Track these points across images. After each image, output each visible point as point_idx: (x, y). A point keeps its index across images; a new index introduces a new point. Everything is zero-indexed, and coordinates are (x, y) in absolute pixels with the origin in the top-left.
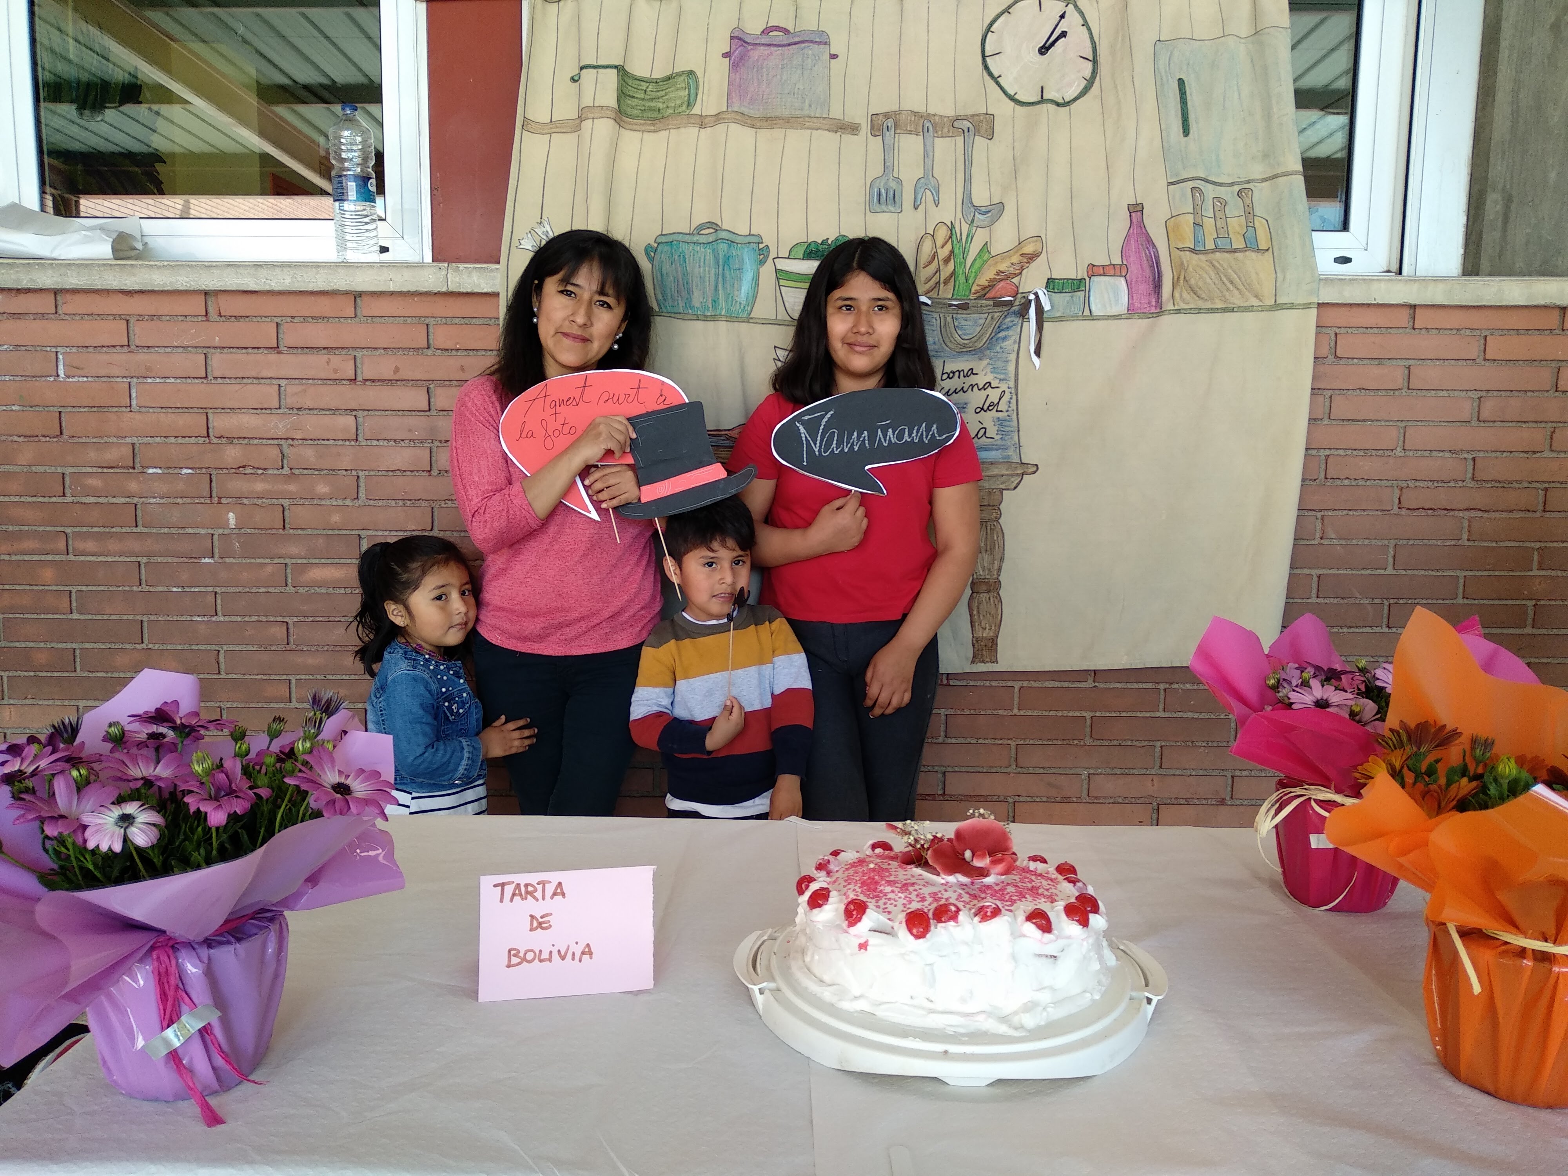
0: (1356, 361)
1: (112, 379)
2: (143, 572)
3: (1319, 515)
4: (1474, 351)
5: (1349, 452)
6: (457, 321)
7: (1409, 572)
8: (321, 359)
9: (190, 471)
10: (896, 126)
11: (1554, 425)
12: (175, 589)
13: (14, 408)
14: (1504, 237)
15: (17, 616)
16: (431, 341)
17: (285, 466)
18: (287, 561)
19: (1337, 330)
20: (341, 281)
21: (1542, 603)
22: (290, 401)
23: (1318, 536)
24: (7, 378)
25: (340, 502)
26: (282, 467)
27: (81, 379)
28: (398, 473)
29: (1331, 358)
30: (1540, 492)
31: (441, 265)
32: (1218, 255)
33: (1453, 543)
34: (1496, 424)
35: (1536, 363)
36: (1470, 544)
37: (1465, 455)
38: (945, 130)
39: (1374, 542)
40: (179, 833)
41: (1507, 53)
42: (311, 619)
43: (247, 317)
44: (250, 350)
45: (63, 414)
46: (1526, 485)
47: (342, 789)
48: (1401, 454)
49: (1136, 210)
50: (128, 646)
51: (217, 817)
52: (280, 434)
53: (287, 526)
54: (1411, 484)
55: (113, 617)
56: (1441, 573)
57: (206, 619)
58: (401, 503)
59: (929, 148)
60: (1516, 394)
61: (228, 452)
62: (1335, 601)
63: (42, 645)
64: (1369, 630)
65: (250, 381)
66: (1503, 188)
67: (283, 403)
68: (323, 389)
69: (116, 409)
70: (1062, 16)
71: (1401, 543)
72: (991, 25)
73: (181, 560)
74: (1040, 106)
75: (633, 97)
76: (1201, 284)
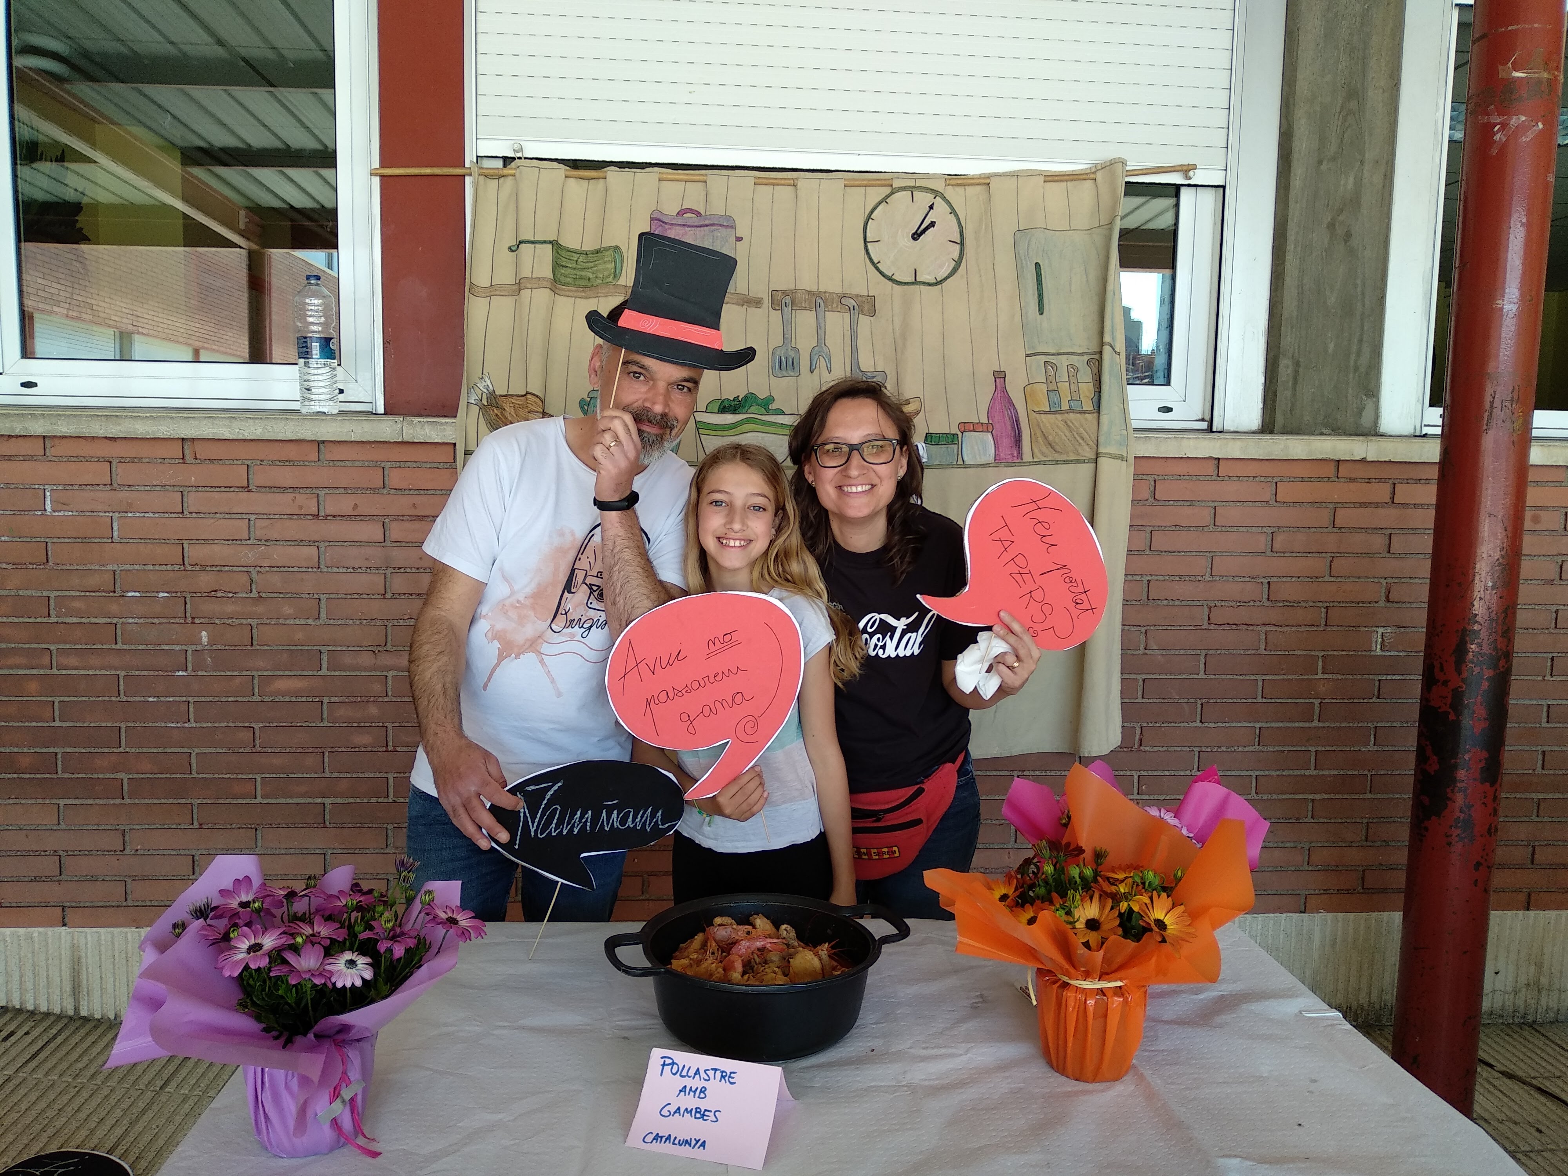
0: (1172, 502)
1: (95, 514)
2: (122, 682)
3: (1143, 630)
4: (1268, 495)
5: (1167, 578)
7: (1217, 677)
8: (286, 498)
9: (166, 595)
10: (793, 303)
12: (151, 699)
13: (3, 538)
14: (1294, 395)
15: (3, 724)
16: (386, 482)
17: (254, 590)
18: (254, 673)
19: (1156, 478)
20: (308, 432)
21: (1326, 701)
22: (259, 533)
23: (1142, 647)
25: (303, 622)
26: (251, 592)
27: (66, 514)
28: (356, 596)
29: (1151, 500)
30: (1323, 610)
31: (393, 417)
32: (1071, 415)
33: (1253, 652)
34: (1286, 554)
35: (1318, 505)
36: (1267, 653)
37: (1262, 580)
38: (835, 305)
39: (1188, 652)
41: (1292, 246)
42: (275, 724)
43: (221, 460)
44: (223, 489)
45: (49, 544)
46: (1311, 604)
48: (1209, 579)
49: (1000, 377)
50: (106, 750)
52: (249, 563)
53: (255, 643)
54: (1218, 604)
55: (92, 725)
56: (1244, 677)
57: (179, 725)
58: (358, 622)
59: (821, 321)
60: (1302, 530)
61: (202, 578)
62: (1158, 701)
63: (26, 750)
64: (1186, 725)
65: (222, 516)
66: (1293, 356)
67: (252, 535)
68: (289, 523)
69: (99, 540)
70: (931, 207)
71: (1211, 652)
72: (872, 212)
73: (157, 673)
74: (914, 286)
75: (566, 267)
76: (1057, 440)
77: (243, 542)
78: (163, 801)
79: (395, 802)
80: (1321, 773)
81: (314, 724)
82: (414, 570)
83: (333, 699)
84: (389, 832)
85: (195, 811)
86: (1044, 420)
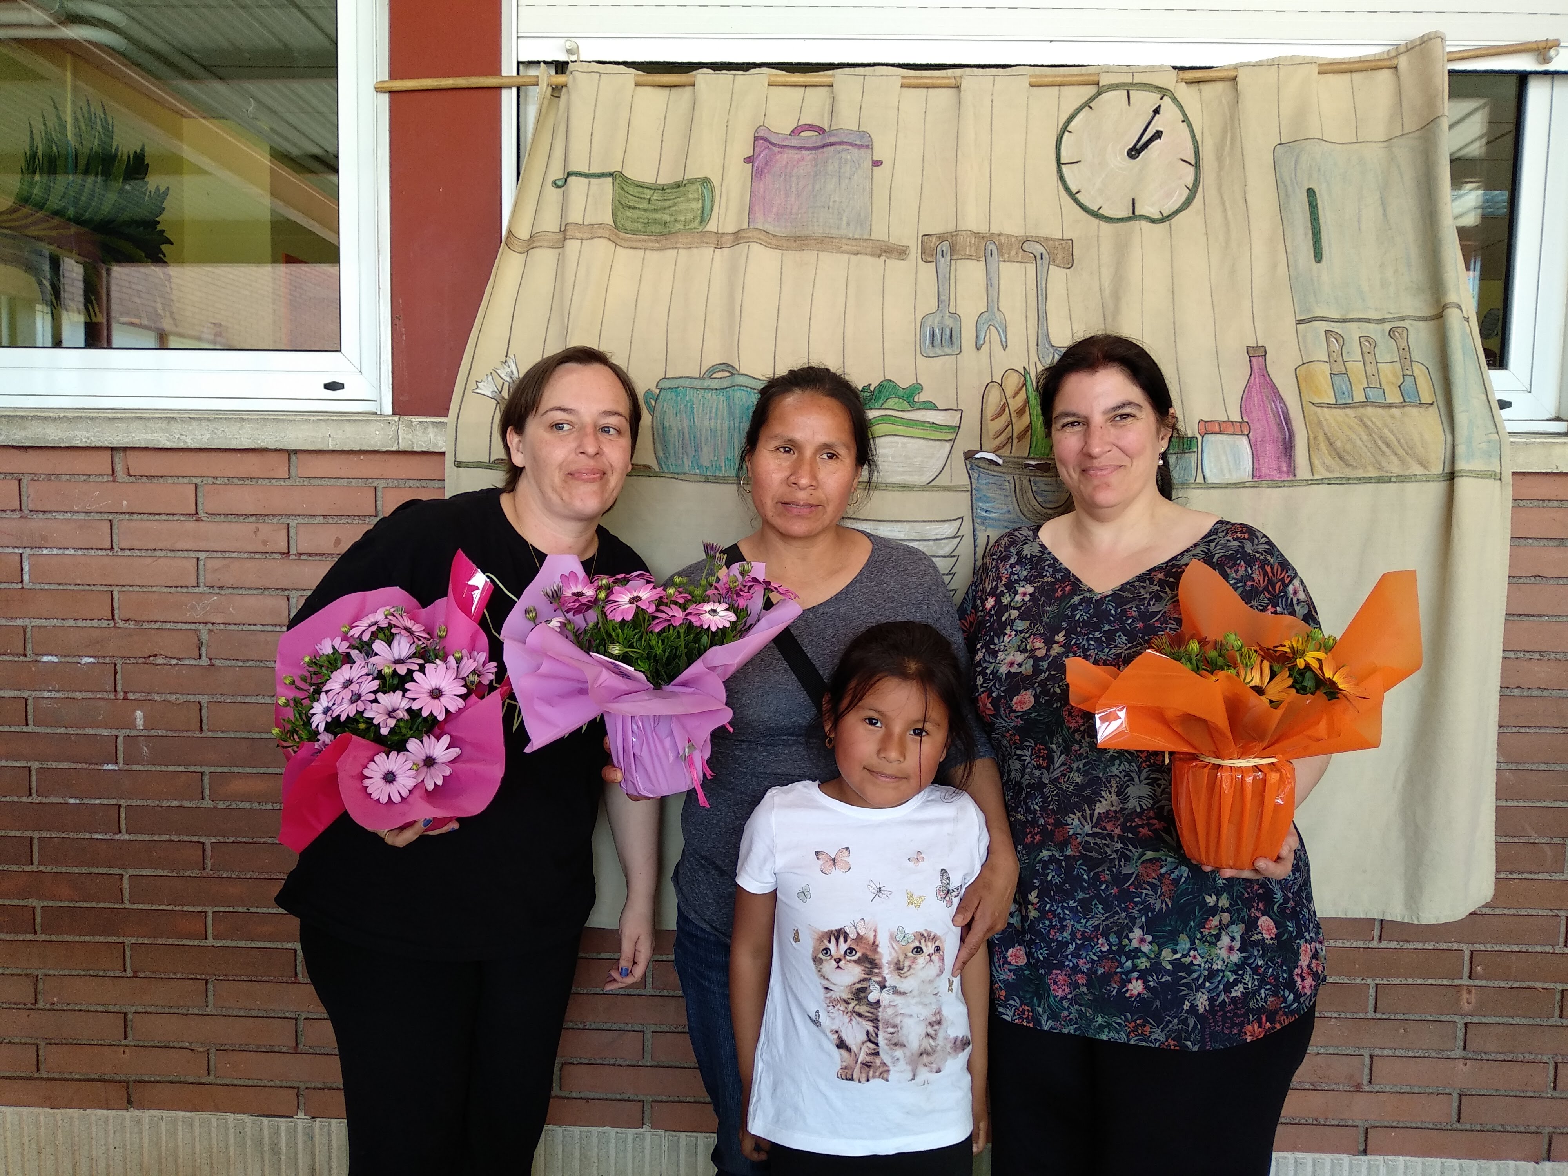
0: (1530, 541)
2: (34, 779)
6: (411, 483)
8: (247, 529)
9: (91, 660)
10: (953, 250)
12: (72, 801)
16: (379, 507)
17: (204, 655)
18: (206, 770)
20: (269, 438)
22: (210, 577)
26: (200, 658)
31: (402, 418)
32: (1369, 409)
38: (1013, 253)
42: (231, 840)
43: (161, 477)
44: (164, 517)
49: (1257, 354)
50: (15, 868)
52: (197, 618)
53: (205, 727)
57: (107, 837)
59: (993, 276)
61: (136, 639)
65: (162, 554)
67: (201, 580)
68: (250, 564)
70: (1157, 111)
72: (1069, 121)
73: (80, 766)
74: (1132, 223)
75: (634, 208)
76: (1348, 447)
77: (191, 590)
78: (87, 939)
85: (128, 954)
86: (1328, 417)
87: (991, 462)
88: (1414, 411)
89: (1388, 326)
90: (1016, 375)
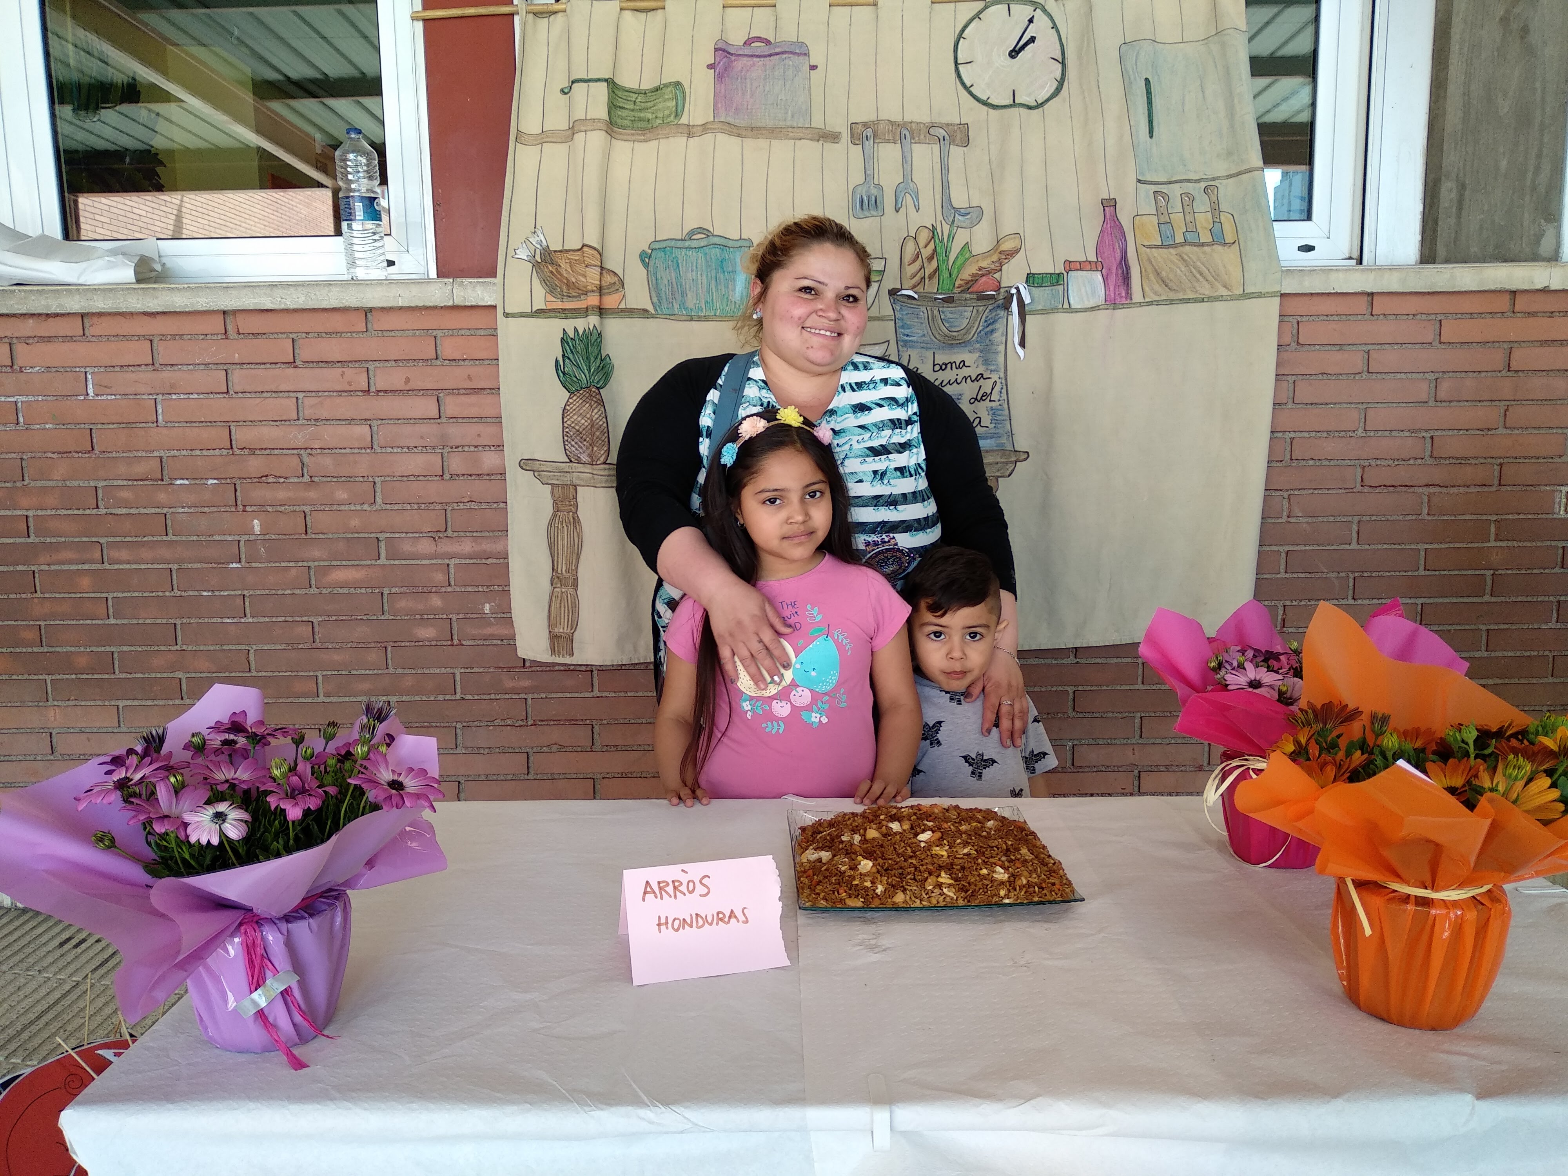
0: (1317, 347)
1: (138, 397)
2: (174, 577)
3: (1286, 494)
4: (1430, 335)
5: (1313, 434)
6: (463, 332)
7: (1372, 547)
8: (334, 373)
9: (215, 481)
10: (875, 135)
11: (1508, 403)
12: (205, 594)
13: (47, 426)
14: (1459, 223)
15: (58, 622)
16: (439, 352)
17: (305, 474)
18: (311, 564)
19: (1299, 319)
20: (352, 299)
21: (1500, 572)
22: (308, 412)
23: (1285, 514)
24: (40, 398)
25: (358, 507)
26: (303, 476)
27: (109, 397)
28: (412, 478)
29: (1294, 345)
30: (1496, 467)
31: (446, 280)
32: (1187, 248)
33: (1414, 518)
34: (1452, 404)
35: (1490, 345)
36: (1430, 518)
37: (1424, 434)
38: (922, 136)
39: (1338, 519)
40: (259, 827)
41: (1457, 47)
42: (334, 618)
43: (264, 334)
44: (268, 366)
45: (93, 431)
46: (1482, 461)
47: (396, 785)
48: (1362, 435)
49: (1109, 205)
50: (163, 648)
51: (294, 813)
52: (299, 445)
53: (309, 531)
54: (1373, 463)
55: (147, 621)
56: (1403, 546)
57: (235, 620)
58: (416, 507)
59: (908, 155)
60: (1471, 374)
61: (251, 463)
62: (1303, 576)
63: (82, 649)
64: (1335, 602)
65: (269, 395)
66: (1457, 177)
67: (301, 415)
68: (339, 400)
69: (144, 425)
70: (1031, 21)
71: (1364, 518)
72: (963, 30)
73: (210, 566)
74: (1012, 109)
75: (623, 108)
76: (1171, 276)
79: (463, 699)
80: (1493, 654)
81: (375, 618)
82: (472, 449)
83: (394, 590)
84: (458, 731)
86: (1156, 255)
87: (910, 297)
88: (1220, 248)
89: (1203, 185)
90: (926, 230)
